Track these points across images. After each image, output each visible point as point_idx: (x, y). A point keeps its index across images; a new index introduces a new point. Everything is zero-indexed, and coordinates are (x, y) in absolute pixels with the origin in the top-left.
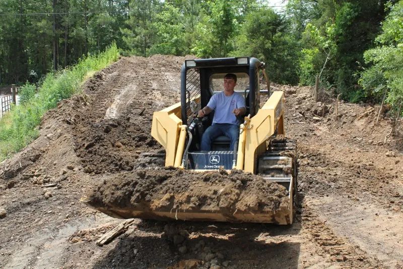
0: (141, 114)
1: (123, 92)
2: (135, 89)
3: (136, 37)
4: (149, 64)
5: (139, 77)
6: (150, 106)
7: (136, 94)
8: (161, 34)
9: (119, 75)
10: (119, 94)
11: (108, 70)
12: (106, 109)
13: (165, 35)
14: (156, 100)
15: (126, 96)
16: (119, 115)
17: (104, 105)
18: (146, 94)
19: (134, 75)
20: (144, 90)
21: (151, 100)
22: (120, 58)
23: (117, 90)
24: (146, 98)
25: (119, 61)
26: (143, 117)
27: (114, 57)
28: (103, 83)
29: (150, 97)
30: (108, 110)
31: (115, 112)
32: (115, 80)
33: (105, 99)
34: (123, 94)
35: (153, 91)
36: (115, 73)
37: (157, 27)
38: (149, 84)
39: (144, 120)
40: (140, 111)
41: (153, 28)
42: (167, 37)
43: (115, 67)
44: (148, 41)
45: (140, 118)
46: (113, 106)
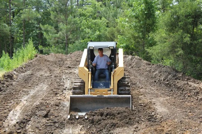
0: (46, 116)
1: (32, 93)
2: (45, 88)
3: (57, 33)
4: (66, 62)
5: (52, 76)
6: (57, 107)
7: (45, 94)
8: (83, 30)
9: (32, 74)
10: (27, 95)
11: (21, 70)
12: (10, 111)
13: (87, 30)
14: (65, 100)
15: (34, 97)
16: (21, 118)
17: (8, 107)
18: (56, 94)
19: (48, 74)
20: (55, 90)
21: (59, 101)
22: (36, 56)
23: (27, 90)
24: (55, 98)
25: (35, 59)
26: (48, 119)
27: (29, 55)
28: (14, 83)
29: (59, 98)
30: (11, 112)
31: (18, 114)
32: (26, 80)
33: (12, 101)
34: (31, 94)
35: (64, 91)
36: (29, 72)
37: (79, 22)
38: (62, 84)
39: (48, 122)
40: (45, 113)
41: (75, 23)
42: (89, 33)
43: (29, 66)
44: (70, 37)
45: (44, 120)
46: (18, 108)
